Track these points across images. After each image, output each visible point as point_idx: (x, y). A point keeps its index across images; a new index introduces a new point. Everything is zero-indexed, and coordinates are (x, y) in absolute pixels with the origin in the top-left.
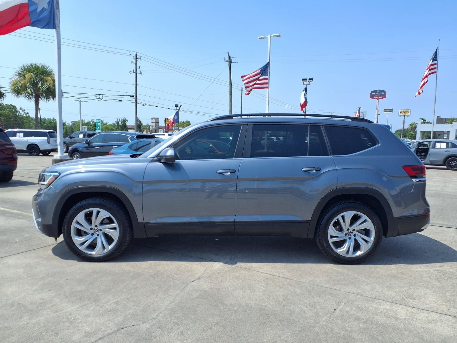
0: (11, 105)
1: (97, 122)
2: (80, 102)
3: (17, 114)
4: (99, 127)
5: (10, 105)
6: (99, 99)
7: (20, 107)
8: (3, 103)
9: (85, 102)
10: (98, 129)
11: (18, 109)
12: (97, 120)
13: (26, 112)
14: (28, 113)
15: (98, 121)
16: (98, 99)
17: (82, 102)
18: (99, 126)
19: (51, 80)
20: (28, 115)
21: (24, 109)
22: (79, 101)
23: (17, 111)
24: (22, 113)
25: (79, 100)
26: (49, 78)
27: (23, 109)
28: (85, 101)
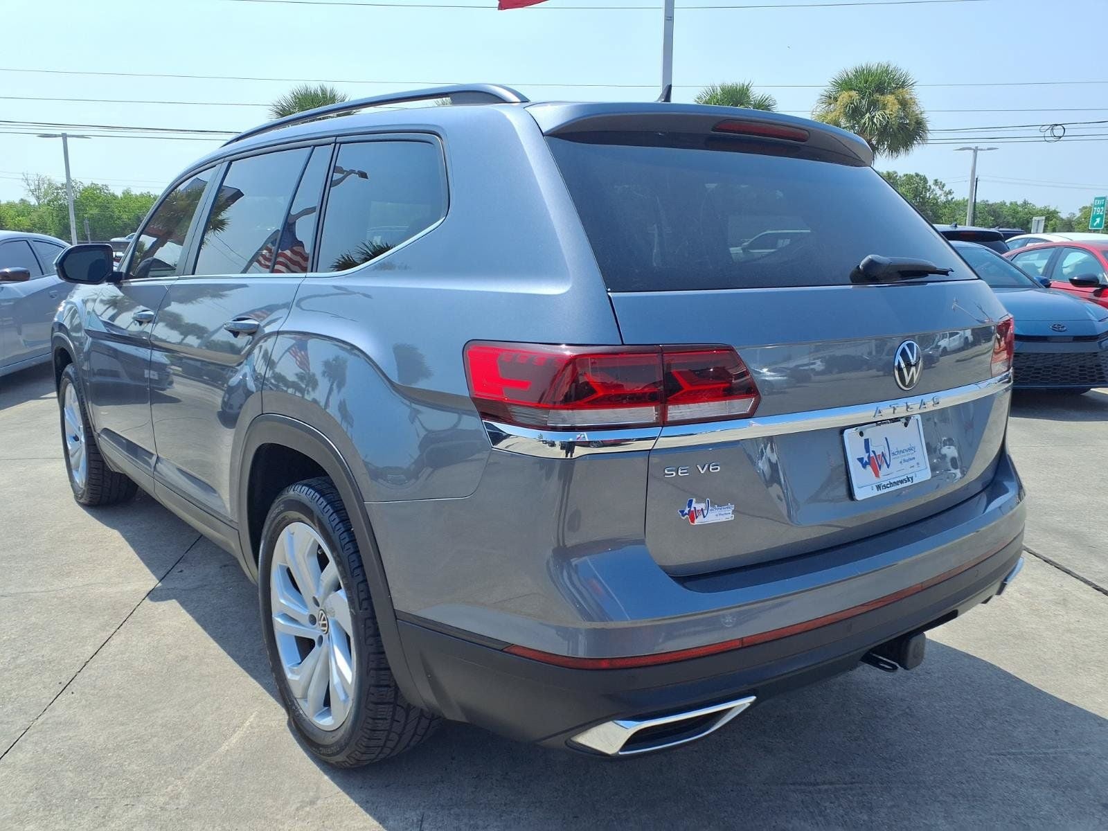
0: (917, 175)
1: (1095, 206)
2: (976, 150)
3: (928, 195)
4: (1098, 220)
5: (914, 174)
6: (1052, 139)
7: (935, 178)
8: (896, 173)
9: (989, 149)
10: (1095, 224)
11: (931, 182)
12: (1096, 199)
13: (946, 189)
14: (950, 193)
15: (1099, 202)
16: (1047, 139)
17: (981, 150)
18: (1099, 216)
19: (896, 101)
20: (950, 197)
21: (943, 183)
22: (970, 149)
23: (928, 187)
24: (938, 192)
25: (973, 146)
26: (890, 98)
27: (941, 182)
28: (989, 147)
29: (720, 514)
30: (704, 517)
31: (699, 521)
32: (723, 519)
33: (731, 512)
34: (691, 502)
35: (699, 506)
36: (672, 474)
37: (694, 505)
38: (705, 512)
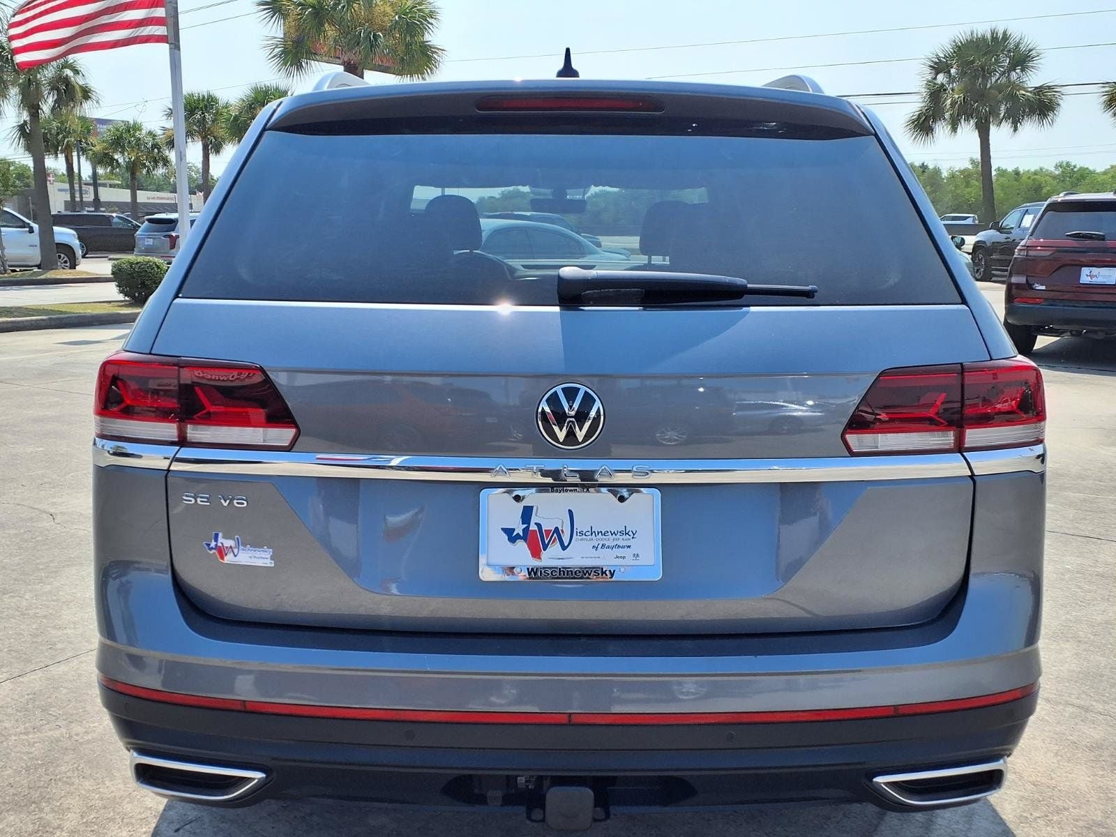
29: (255, 557)
30: (235, 556)
31: (229, 559)
32: (260, 563)
33: (269, 556)
34: (217, 536)
35: (228, 543)
36: (191, 501)
37: (220, 540)
38: (236, 551)
